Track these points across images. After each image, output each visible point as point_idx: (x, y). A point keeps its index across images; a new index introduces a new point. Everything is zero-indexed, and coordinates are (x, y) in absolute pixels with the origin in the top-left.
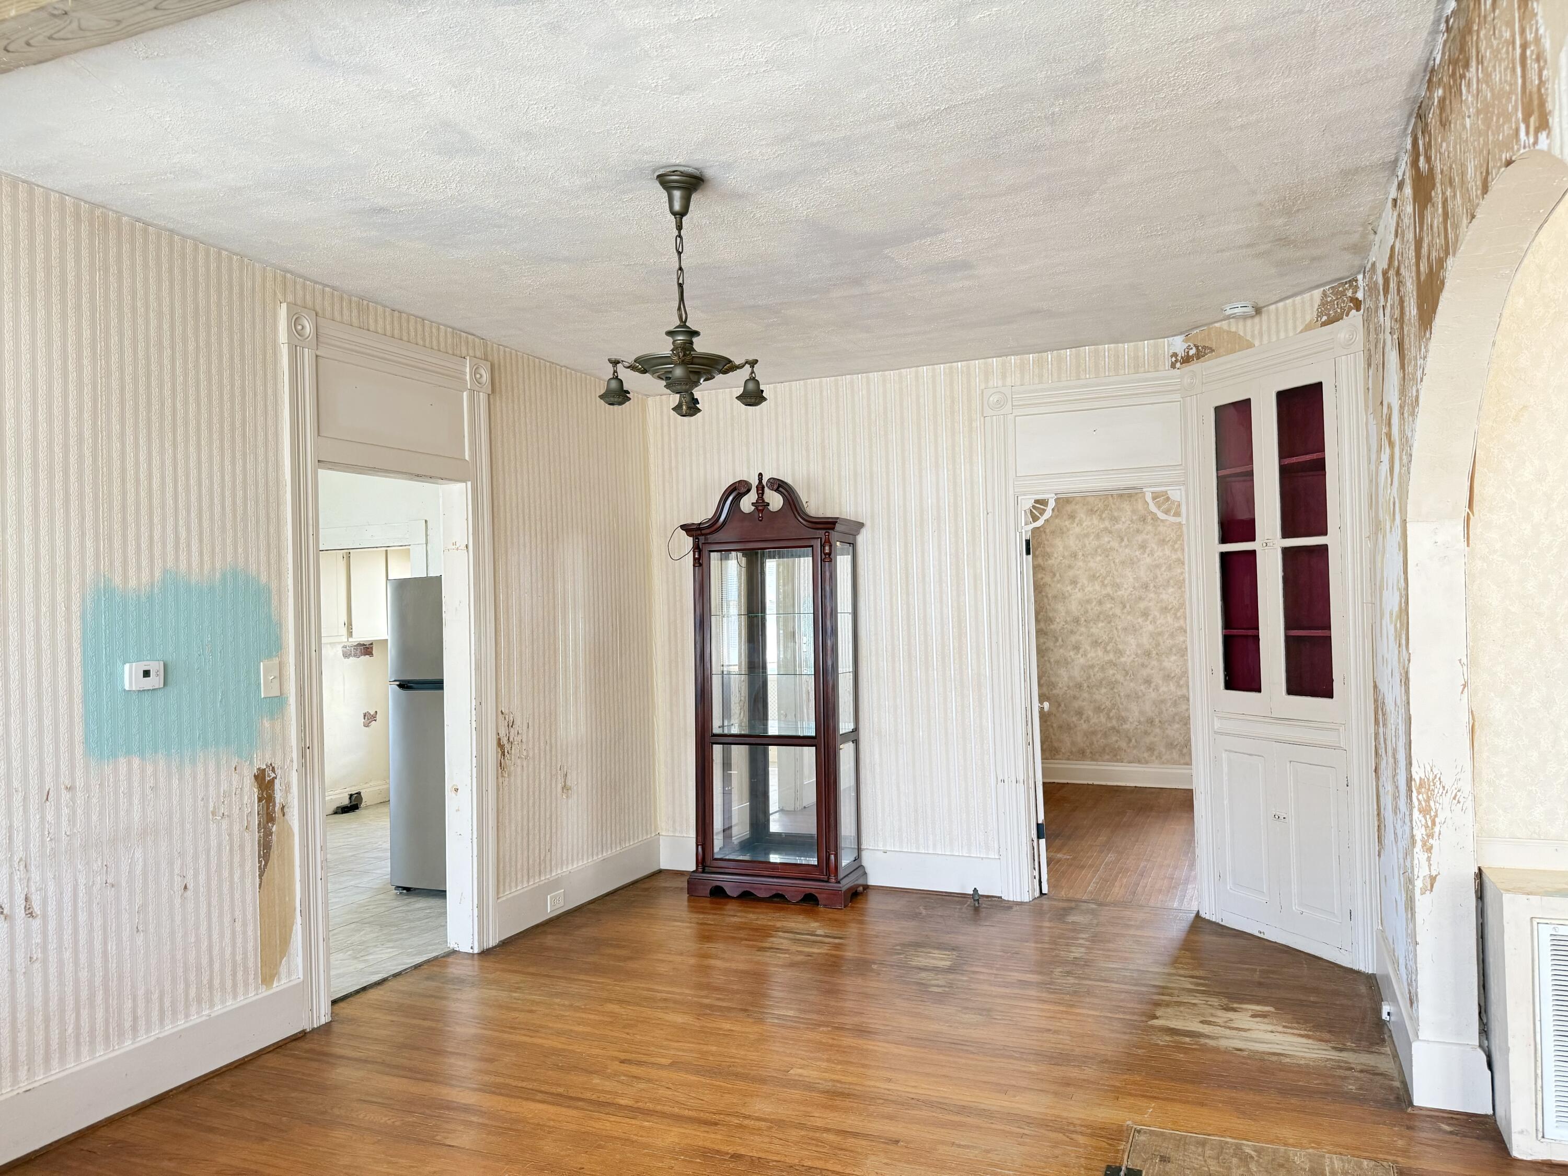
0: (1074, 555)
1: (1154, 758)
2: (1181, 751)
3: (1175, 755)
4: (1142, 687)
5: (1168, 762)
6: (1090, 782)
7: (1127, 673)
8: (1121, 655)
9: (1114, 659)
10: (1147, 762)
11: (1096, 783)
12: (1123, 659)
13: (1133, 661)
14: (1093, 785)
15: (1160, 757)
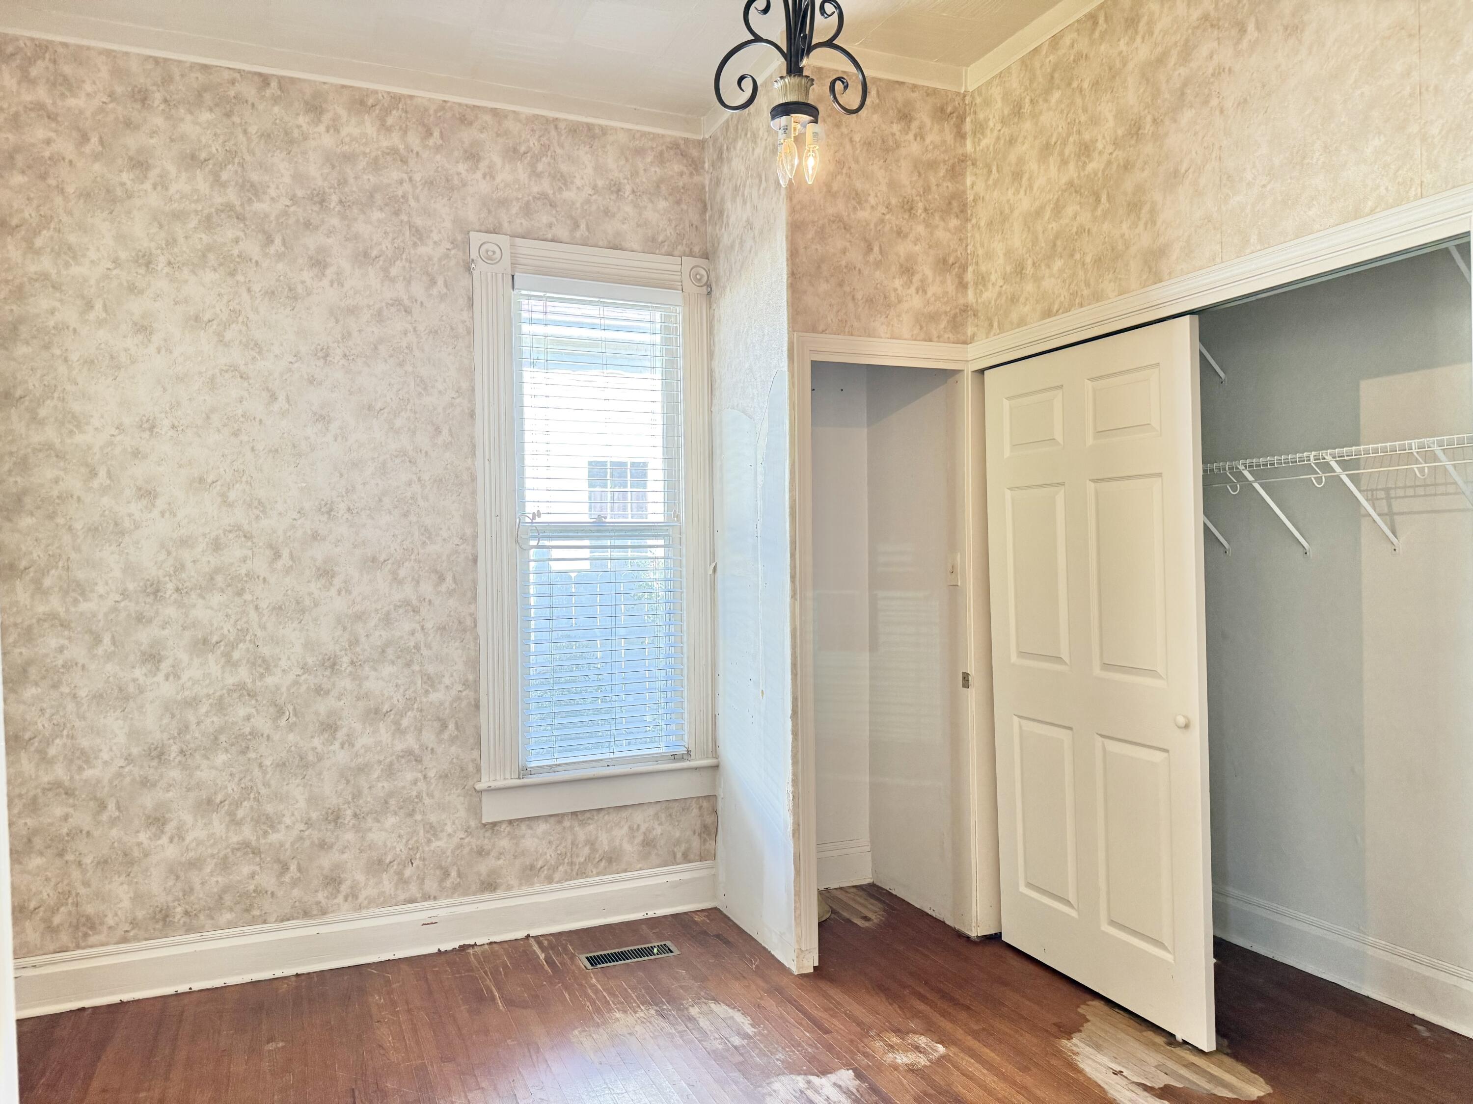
0: (150, 426)
1: (340, 899)
2: (400, 873)
3: (387, 884)
4: (317, 742)
5: (372, 902)
6: (183, 988)
7: (281, 712)
8: (267, 669)
9: (249, 681)
10: (324, 912)
11: (197, 986)
12: (270, 680)
13: (296, 683)
14: (190, 993)
15: (353, 895)
